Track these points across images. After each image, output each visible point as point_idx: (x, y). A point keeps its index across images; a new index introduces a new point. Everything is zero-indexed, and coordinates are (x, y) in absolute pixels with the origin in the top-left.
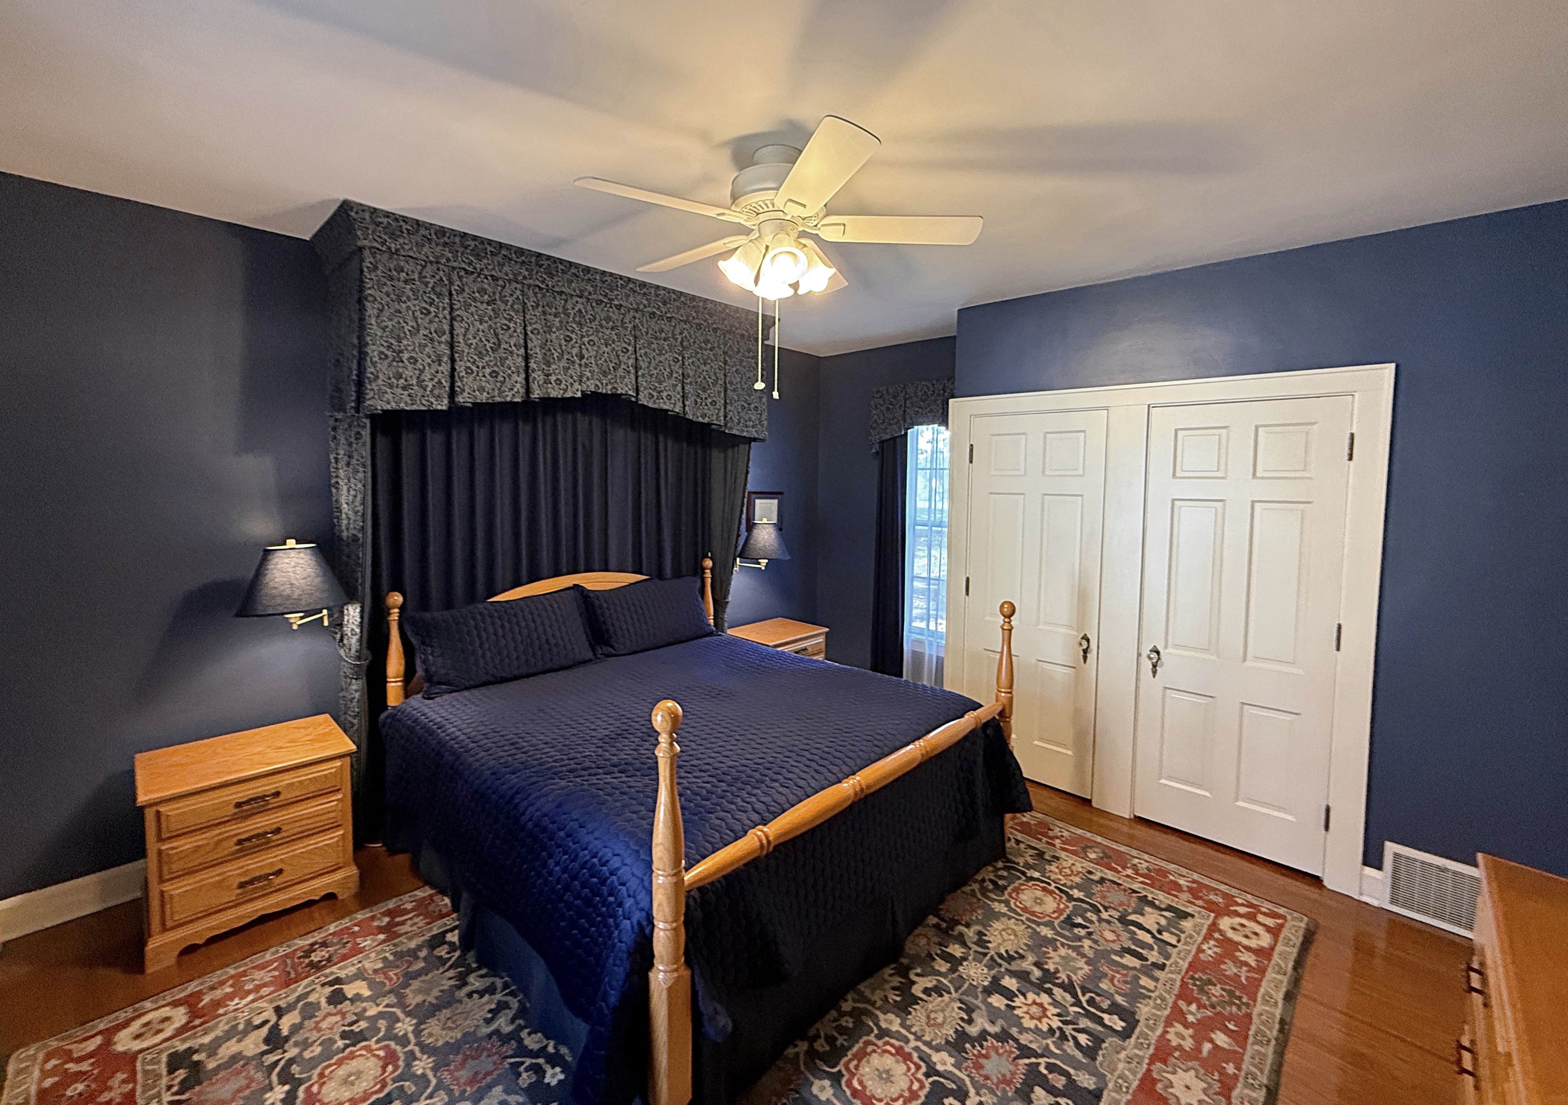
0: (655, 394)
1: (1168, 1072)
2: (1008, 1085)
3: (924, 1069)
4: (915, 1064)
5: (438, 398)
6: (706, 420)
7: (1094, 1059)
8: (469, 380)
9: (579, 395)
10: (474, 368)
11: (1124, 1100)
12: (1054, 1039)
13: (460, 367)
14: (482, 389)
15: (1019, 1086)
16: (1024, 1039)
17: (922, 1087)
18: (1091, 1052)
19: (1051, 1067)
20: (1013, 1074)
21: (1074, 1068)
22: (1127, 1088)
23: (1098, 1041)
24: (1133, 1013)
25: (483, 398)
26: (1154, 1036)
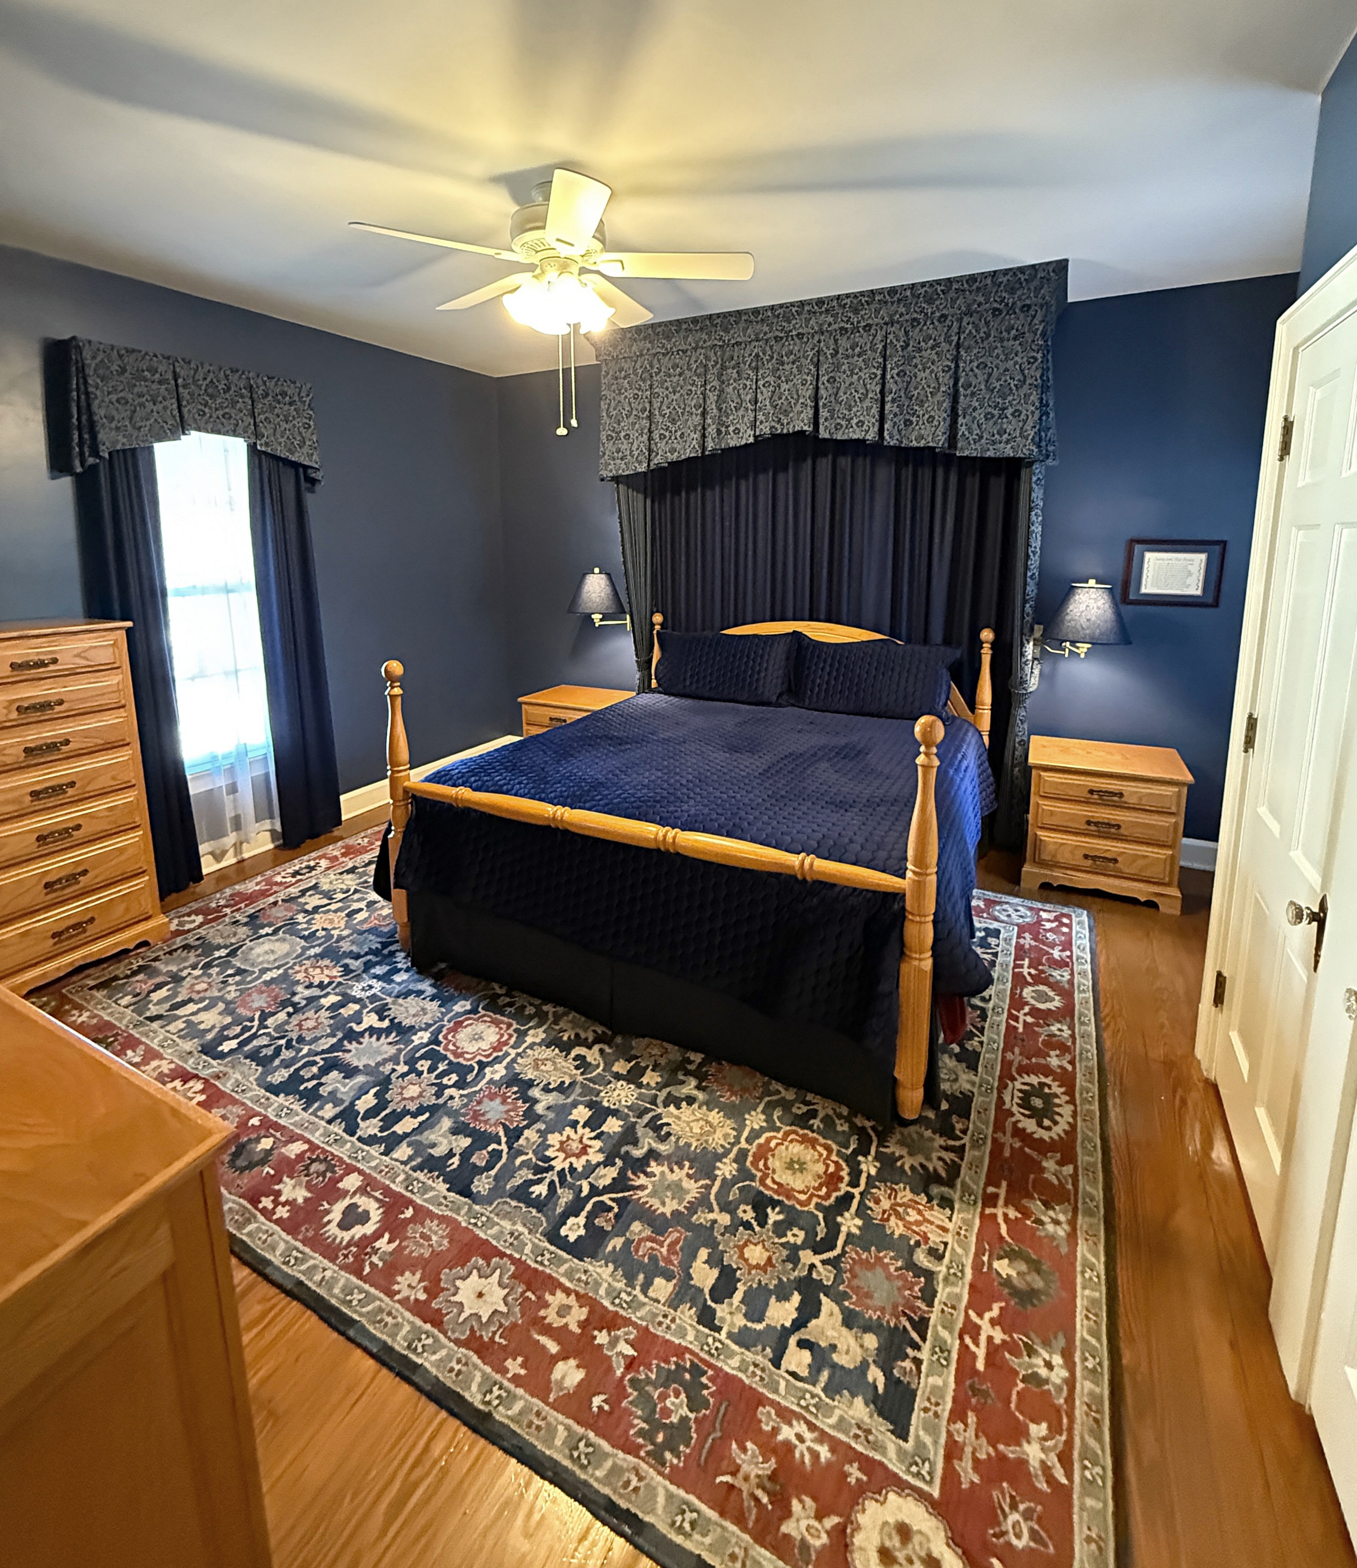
0: (844, 423)
1: (501, 1276)
2: (472, 1118)
3: (484, 1060)
4: (490, 1055)
5: (640, 463)
6: (922, 444)
7: (512, 1196)
8: (662, 445)
9: (751, 440)
10: (667, 434)
11: (460, 1219)
12: (534, 1160)
13: (656, 436)
14: (673, 451)
15: (472, 1125)
16: (531, 1135)
17: (469, 1060)
18: (522, 1194)
19: (496, 1155)
20: (486, 1122)
21: (496, 1175)
22: (475, 1224)
23: (539, 1204)
24: (594, 1256)
25: (674, 457)
26: (559, 1273)
